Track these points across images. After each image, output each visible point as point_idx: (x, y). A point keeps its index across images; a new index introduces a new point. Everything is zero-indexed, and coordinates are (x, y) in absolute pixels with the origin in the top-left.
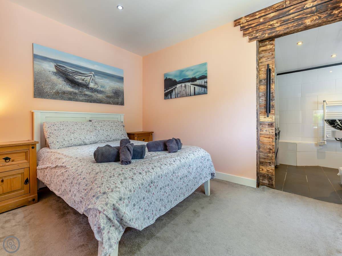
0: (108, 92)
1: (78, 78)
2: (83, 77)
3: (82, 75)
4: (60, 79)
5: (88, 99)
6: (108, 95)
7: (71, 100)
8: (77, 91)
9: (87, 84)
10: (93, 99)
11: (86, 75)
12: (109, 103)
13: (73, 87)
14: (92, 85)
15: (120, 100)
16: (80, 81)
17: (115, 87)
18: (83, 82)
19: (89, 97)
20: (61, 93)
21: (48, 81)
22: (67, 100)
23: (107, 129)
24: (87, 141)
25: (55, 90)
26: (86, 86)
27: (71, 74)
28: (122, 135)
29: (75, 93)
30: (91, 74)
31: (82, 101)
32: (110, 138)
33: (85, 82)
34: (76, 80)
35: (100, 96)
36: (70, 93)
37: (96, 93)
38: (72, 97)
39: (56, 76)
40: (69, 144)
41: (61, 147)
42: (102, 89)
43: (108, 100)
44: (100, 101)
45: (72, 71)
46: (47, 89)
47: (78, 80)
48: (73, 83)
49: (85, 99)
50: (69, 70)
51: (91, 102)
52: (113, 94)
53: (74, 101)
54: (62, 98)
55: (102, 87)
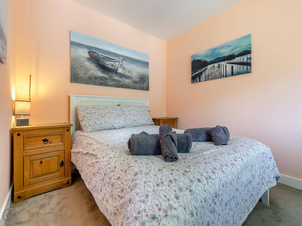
0: (135, 77)
1: (108, 64)
2: (113, 63)
3: (112, 60)
4: (93, 65)
5: (117, 84)
6: (135, 80)
7: (102, 85)
8: (107, 76)
9: (116, 69)
10: (121, 84)
11: (115, 61)
12: (135, 88)
13: (103, 72)
14: (120, 70)
15: (145, 85)
16: (110, 66)
17: (141, 72)
18: (112, 67)
19: (118, 82)
20: (93, 78)
21: (82, 67)
22: (99, 85)
23: (134, 114)
24: (116, 126)
25: (88, 75)
26: (115, 71)
27: (102, 60)
28: (148, 120)
29: (106, 79)
30: (120, 60)
31: (111, 86)
32: (137, 123)
33: (114, 67)
34: (106, 65)
35: (127, 81)
36: (101, 78)
37: (124, 78)
38: (102, 82)
39: (89, 61)
40: (100, 128)
41: (93, 130)
42: (129, 74)
43: (135, 85)
44: (127, 86)
45: (103, 57)
46: (81, 74)
47: (108, 66)
48: (104, 68)
49: (114, 84)
50: (100, 56)
51: (119, 87)
52: (139, 80)
53: (104, 86)
54: (95, 83)
55: (129, 72)
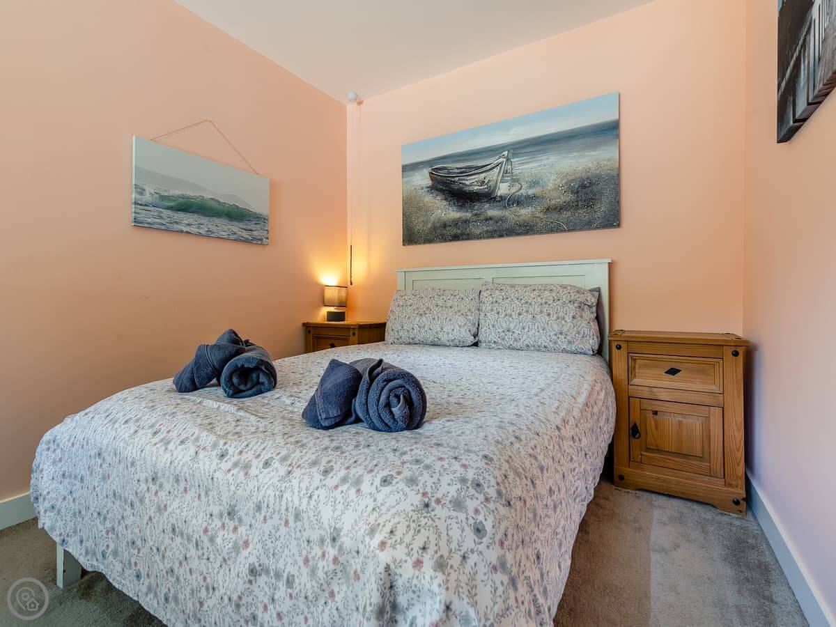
0: (554, 194)
1: (472, 183)
2: (483, 175)
3: (484, 169)
4: (439, 198)
6: (553, 202)
8: (468, 215)
9: (492, 188)
11: (489, 167)
16: (476, 188)
18: (481, 188)
26: (488, 197)
27: (457, 179)
30: (501, 160)
33: (485, 186)
34: (467, 189)
39: (432, 193)
45: (459, 171)
47: (471, 188)
48: (462, 197)
49: (487, 231)
50: (454, 171)
